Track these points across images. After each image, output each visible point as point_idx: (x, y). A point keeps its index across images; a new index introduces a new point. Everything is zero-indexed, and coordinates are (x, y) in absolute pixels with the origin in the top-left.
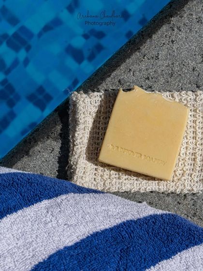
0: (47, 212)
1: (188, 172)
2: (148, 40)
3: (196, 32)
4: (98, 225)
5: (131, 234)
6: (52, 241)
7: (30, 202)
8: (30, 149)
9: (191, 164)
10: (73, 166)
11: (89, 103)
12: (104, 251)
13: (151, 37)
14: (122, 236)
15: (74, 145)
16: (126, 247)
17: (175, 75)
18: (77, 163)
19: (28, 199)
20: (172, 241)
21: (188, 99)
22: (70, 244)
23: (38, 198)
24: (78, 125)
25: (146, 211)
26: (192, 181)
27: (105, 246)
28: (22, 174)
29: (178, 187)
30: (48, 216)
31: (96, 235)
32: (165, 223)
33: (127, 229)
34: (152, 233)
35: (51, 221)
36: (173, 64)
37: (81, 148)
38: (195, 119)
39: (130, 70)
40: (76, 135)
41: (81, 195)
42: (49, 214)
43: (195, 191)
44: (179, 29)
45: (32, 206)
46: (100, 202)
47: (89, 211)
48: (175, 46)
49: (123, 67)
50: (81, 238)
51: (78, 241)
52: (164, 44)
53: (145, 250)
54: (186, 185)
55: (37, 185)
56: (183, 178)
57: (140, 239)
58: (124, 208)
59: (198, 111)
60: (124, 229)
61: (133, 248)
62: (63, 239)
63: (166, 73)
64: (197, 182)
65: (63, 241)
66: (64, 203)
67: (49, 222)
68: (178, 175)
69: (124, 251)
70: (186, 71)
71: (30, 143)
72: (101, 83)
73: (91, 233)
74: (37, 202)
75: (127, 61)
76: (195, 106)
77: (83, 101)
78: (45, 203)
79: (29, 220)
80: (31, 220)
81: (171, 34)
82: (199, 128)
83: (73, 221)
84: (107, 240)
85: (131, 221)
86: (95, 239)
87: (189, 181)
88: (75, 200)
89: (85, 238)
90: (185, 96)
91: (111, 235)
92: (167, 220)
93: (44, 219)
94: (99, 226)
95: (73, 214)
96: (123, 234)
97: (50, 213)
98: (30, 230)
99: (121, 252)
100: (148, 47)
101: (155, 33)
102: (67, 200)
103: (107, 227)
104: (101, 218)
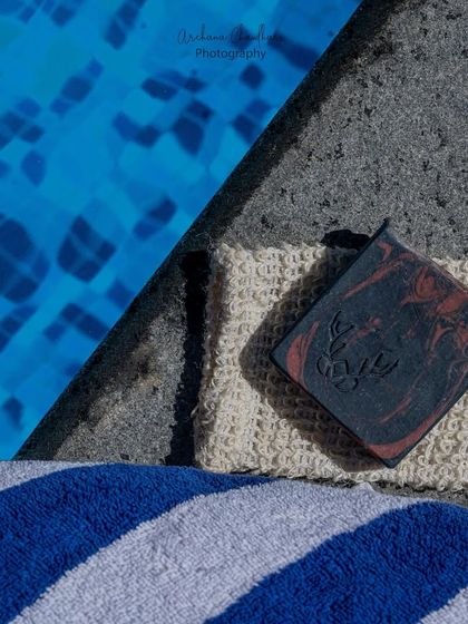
0: (153, 548)
2: (313, 118)
3: (417, 81)
4: (271, 559)
5: (347, 566)
6: (175, 612)
7: (110, 532)
8: (88, 405)
12: (295, 616)
13: (317, 110)
14: (330, 575)
16: (342, 598)
17: (386, 186)
19: (106, 528)
20: (442, 566)
22: (217, 612)
23: (127, 520)
25: (372, 507)
27: (295, 603)
28: (82, 469)
30: (157, 558)
31: (272, 582)
32: (418, 526)
33: (338, 556)
34: (395, 555)
35: (166, 568)
36: (376, 162)
39: (284, 191)
41: (221, 495)
42: (159, 554)
44: (376, 80)
45: (118, 540)
46: (267, 505)
47: (246, 531)
48: (375, 122)
49: (265, 187)
50: (239, 594)
51: (233, 602)
52: (349, 120)
53: (385, 597)
55: (121, 490)
57: (370, 574)
58: (323, 509)
60: (331, 556)
61: (359, 598)
62: (200, 604)
63: (365, 186)
65: (199, 609)
66: (187, 523)
67: (161, 571)
69: (340, 607)
70: (409, 173)
71: (88, 392)
72: (224, 232)
73: (260, 578)
74: (125, 529)
75: (274, 172)
78: (145, 529)
79: (117, 574)
80: (121, 574)
81: (362, 96)
83: (214, 560)
84: (297, 590)
85: (343, 535)
86: (270, 591)
88: (211, 511)
89: (247, 592)
91: (303, 577)
92: (422, 519)
93: (150, 566)
94: (275, 559)
95: (212, 544)
96: (330, 570)
97: (159, 549)
98: (123, 596)
99: (334, 610)
100: (313, 134)
101: (324, 100)
102: (193, 513)
103: (292, 559)
104: (275, 542)
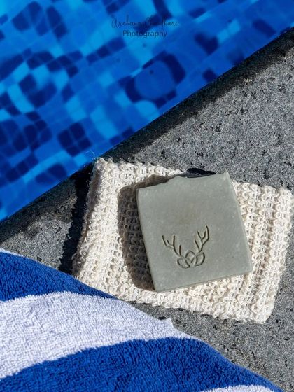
0: (31, 311)
1: (233, 291)
2: (210, 104)
3: (276, 103)
4: (94, 340)
5: (135, 359)
6: (29, 350)
7: (10, 294)
8: (29, 223)
9: (239, 282)
10: (81, 256)
11: (118, 176)
12: (96, 376)
13: (214, 100)
14: (124, 360)
15: (88, 229)
16: (126, 375)
17: (238, 156)
18: (87, 254)
19: (8, 291)
20: (189, 377)
21: (251, 195)
22: (53, 359)
23: (22, 291)
24: (97, 202)
25: (163, 331)
26: (236, 304)
27: (98, 368)
28: (9, 255)
29: (215, 309)
30: (30, 317)
31: (90, 352)
32: (185, 351)
33: (132, 351)
34: (165, 362)
35: (34, 325)
36: (238, 141)
37: (96, 234)
38: (255, 223)
39: (180, 140)
40: (93, 216)
41: (81, 296)
42: (32, 315)
43: (238, 318)
44: (253, 95)
45: (13, 300)
46: (104, 310)
47: (87, 320)
48: (245, 118)
49: (171, 134)
50: (68, 353)
51: (64, 356)
52: (230, 112)
53: (150, 383)
54: (228, 308)
55: (25, 273)
56: (225, 298)
57: (146, 368)
58: (135, 323)
59: (260, 213)
60: (128, 350)
61: (135, 378)
62: (45, 351)
63: (227, 152)
64: (242, 307)
65: (43, 354)
66: (55, 304)
67: (30, 325)
68: (219, 292)
69: (123, 380)
70: (254, 153)
71: (31, 216)
72: (138, 151)
73: (84, 348)
74: (19, 296)
75: (178, 127)
76: (258, 205)
77: (110, 173)
78: (30, 299)
79: (5, 318)
80: (7, 319)
81: (242, 101)
82: (258, 235)
83: (62, 329)
84: (103, 362)
85: (140, 341)
86: (87, 358)
87: (232, 303)
88: (71, 302)
89: (73, 353)
90: (246, 190)
91: (108, 356)
92: (188, 348)
93: (25, 320)
94: (96, 341)
95: (64, 320)
96: (125, 357)
97: (34, 313)
98: (4, 332)
99: (118, 380)
100: (208, 113)
101: (220, 96)
102: (61, 300)
103: (106, 344)
104: (100, 332)
